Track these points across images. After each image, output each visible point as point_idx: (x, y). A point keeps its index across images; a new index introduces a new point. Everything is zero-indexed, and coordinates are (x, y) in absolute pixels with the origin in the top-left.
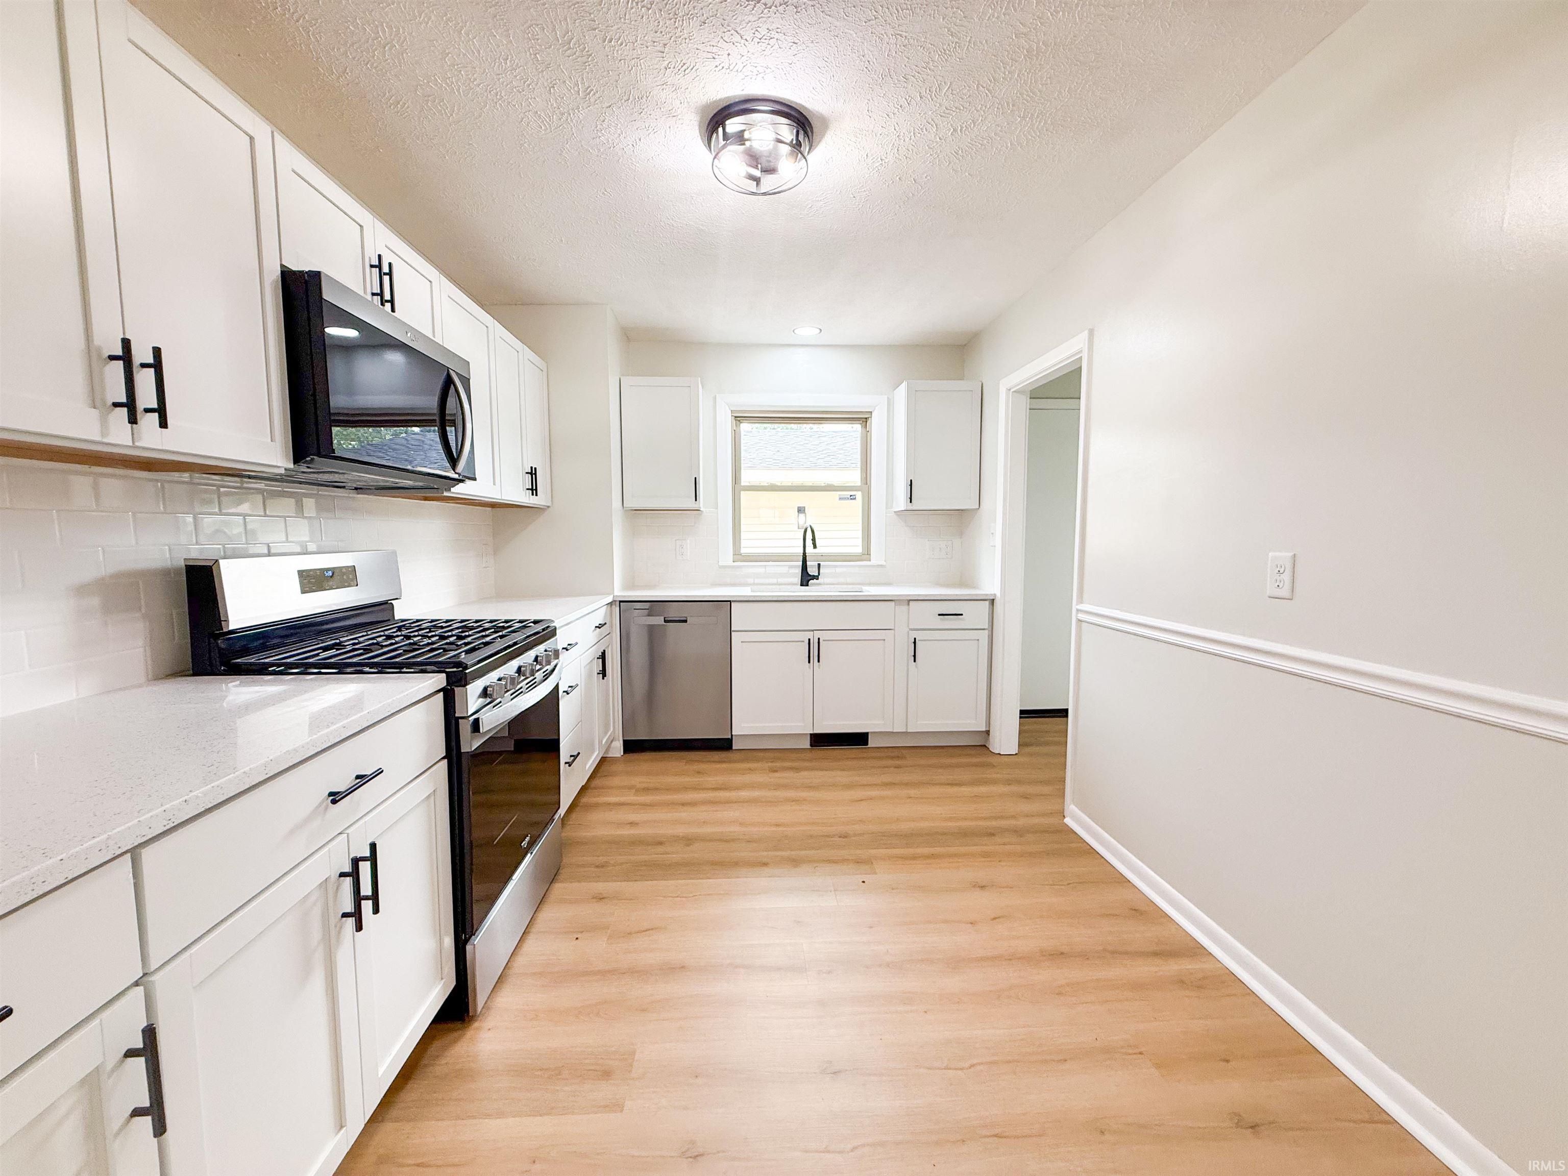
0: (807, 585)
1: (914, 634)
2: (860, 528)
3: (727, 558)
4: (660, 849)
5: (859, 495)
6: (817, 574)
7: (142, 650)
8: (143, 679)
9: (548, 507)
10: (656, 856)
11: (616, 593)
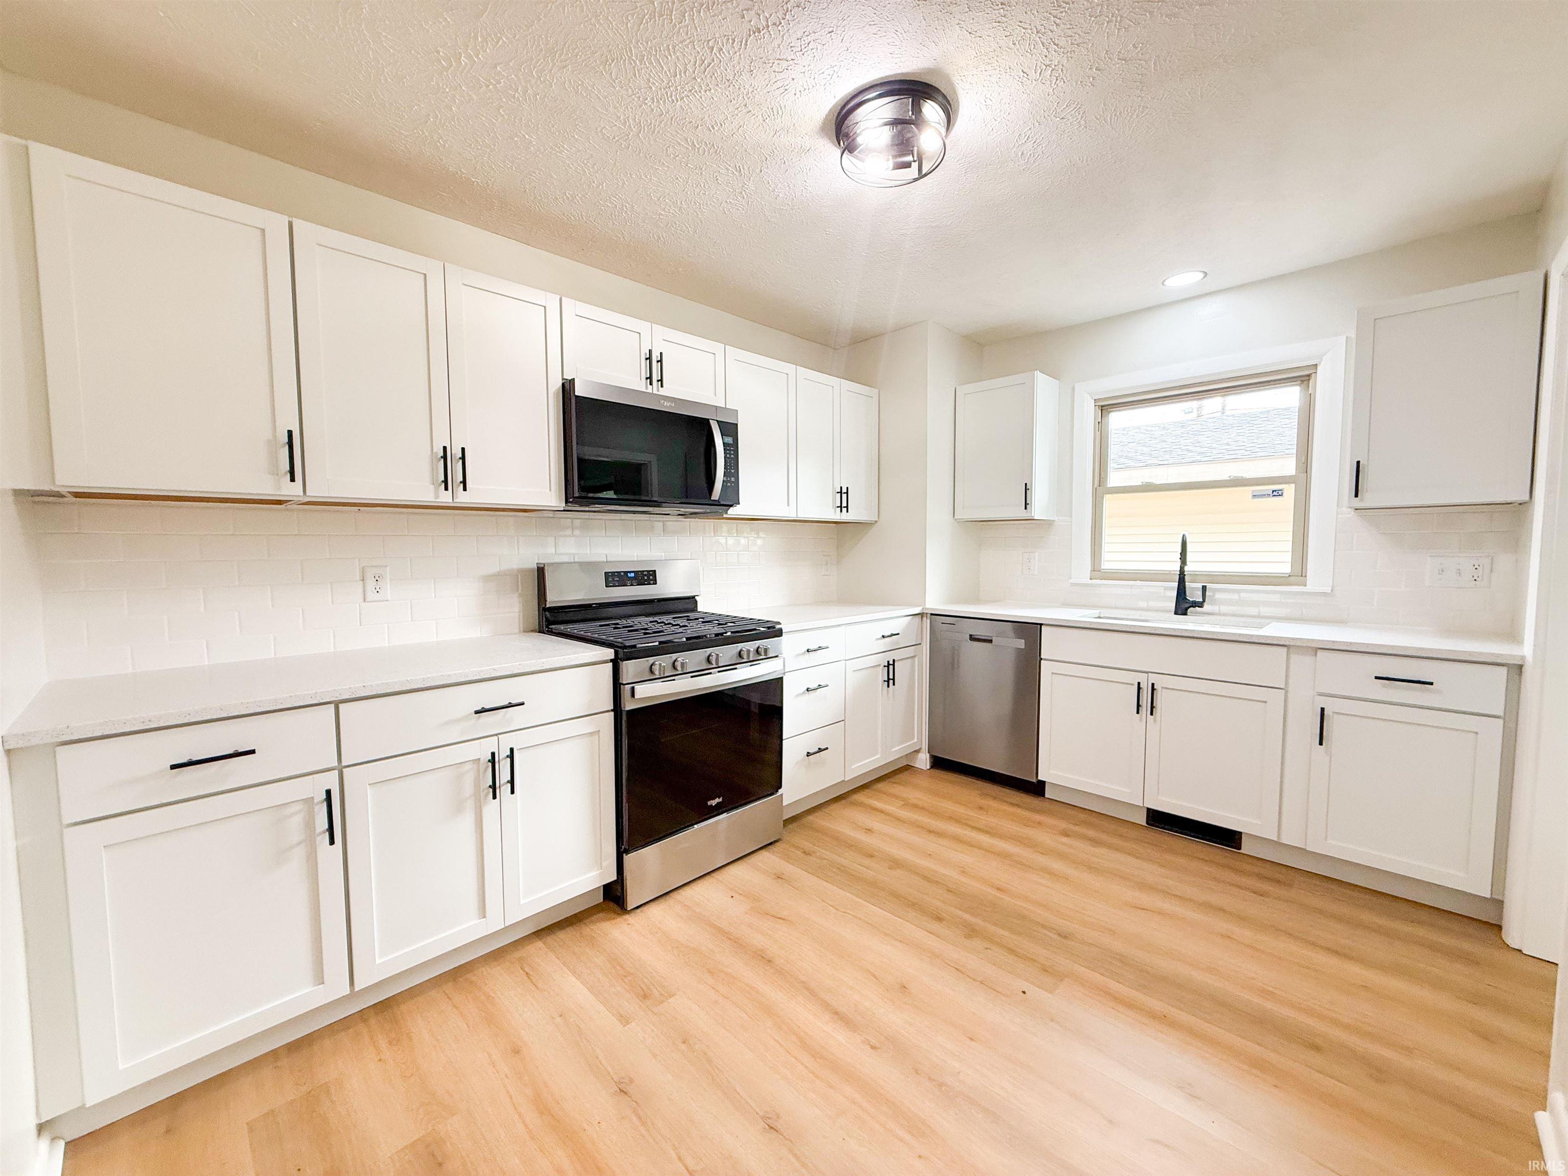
0: (1185, 614)
1: (1322, 702)
2: (1290, 537)
3: (1082, 573)
4: (867, 862)
5: (1289, 490)
6: (1201, 600)
7: (517, 614)
8: (517, 630)
9: (876, 521)
10: (860, 867)
11: (927, 606)
